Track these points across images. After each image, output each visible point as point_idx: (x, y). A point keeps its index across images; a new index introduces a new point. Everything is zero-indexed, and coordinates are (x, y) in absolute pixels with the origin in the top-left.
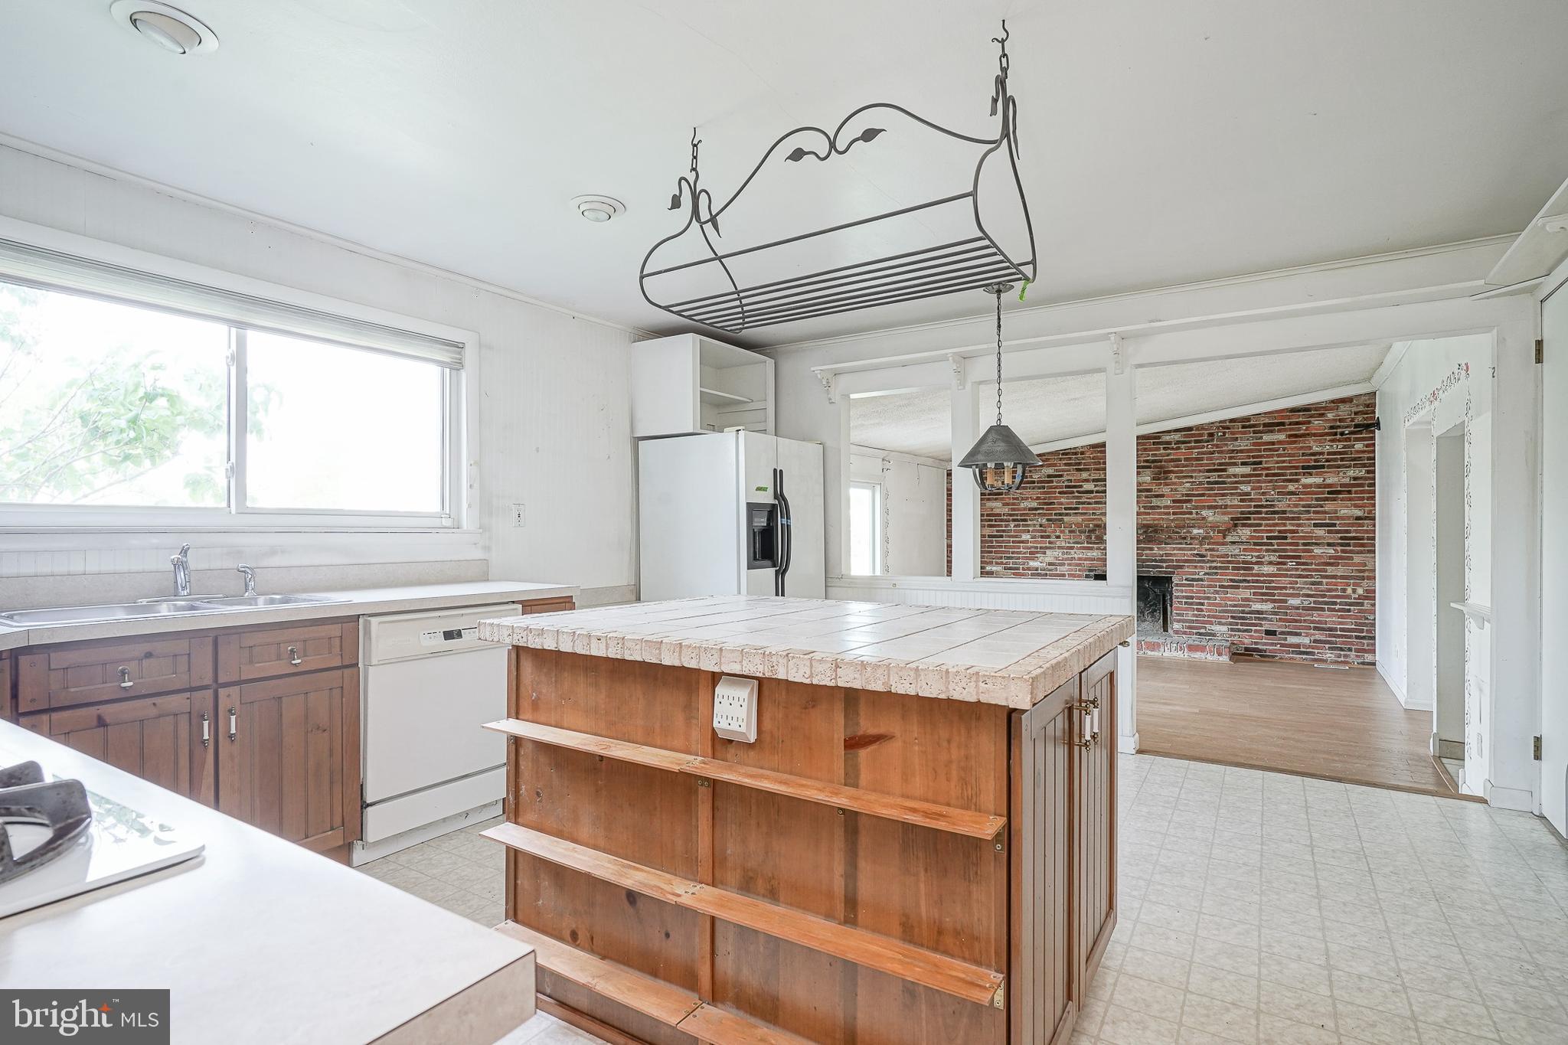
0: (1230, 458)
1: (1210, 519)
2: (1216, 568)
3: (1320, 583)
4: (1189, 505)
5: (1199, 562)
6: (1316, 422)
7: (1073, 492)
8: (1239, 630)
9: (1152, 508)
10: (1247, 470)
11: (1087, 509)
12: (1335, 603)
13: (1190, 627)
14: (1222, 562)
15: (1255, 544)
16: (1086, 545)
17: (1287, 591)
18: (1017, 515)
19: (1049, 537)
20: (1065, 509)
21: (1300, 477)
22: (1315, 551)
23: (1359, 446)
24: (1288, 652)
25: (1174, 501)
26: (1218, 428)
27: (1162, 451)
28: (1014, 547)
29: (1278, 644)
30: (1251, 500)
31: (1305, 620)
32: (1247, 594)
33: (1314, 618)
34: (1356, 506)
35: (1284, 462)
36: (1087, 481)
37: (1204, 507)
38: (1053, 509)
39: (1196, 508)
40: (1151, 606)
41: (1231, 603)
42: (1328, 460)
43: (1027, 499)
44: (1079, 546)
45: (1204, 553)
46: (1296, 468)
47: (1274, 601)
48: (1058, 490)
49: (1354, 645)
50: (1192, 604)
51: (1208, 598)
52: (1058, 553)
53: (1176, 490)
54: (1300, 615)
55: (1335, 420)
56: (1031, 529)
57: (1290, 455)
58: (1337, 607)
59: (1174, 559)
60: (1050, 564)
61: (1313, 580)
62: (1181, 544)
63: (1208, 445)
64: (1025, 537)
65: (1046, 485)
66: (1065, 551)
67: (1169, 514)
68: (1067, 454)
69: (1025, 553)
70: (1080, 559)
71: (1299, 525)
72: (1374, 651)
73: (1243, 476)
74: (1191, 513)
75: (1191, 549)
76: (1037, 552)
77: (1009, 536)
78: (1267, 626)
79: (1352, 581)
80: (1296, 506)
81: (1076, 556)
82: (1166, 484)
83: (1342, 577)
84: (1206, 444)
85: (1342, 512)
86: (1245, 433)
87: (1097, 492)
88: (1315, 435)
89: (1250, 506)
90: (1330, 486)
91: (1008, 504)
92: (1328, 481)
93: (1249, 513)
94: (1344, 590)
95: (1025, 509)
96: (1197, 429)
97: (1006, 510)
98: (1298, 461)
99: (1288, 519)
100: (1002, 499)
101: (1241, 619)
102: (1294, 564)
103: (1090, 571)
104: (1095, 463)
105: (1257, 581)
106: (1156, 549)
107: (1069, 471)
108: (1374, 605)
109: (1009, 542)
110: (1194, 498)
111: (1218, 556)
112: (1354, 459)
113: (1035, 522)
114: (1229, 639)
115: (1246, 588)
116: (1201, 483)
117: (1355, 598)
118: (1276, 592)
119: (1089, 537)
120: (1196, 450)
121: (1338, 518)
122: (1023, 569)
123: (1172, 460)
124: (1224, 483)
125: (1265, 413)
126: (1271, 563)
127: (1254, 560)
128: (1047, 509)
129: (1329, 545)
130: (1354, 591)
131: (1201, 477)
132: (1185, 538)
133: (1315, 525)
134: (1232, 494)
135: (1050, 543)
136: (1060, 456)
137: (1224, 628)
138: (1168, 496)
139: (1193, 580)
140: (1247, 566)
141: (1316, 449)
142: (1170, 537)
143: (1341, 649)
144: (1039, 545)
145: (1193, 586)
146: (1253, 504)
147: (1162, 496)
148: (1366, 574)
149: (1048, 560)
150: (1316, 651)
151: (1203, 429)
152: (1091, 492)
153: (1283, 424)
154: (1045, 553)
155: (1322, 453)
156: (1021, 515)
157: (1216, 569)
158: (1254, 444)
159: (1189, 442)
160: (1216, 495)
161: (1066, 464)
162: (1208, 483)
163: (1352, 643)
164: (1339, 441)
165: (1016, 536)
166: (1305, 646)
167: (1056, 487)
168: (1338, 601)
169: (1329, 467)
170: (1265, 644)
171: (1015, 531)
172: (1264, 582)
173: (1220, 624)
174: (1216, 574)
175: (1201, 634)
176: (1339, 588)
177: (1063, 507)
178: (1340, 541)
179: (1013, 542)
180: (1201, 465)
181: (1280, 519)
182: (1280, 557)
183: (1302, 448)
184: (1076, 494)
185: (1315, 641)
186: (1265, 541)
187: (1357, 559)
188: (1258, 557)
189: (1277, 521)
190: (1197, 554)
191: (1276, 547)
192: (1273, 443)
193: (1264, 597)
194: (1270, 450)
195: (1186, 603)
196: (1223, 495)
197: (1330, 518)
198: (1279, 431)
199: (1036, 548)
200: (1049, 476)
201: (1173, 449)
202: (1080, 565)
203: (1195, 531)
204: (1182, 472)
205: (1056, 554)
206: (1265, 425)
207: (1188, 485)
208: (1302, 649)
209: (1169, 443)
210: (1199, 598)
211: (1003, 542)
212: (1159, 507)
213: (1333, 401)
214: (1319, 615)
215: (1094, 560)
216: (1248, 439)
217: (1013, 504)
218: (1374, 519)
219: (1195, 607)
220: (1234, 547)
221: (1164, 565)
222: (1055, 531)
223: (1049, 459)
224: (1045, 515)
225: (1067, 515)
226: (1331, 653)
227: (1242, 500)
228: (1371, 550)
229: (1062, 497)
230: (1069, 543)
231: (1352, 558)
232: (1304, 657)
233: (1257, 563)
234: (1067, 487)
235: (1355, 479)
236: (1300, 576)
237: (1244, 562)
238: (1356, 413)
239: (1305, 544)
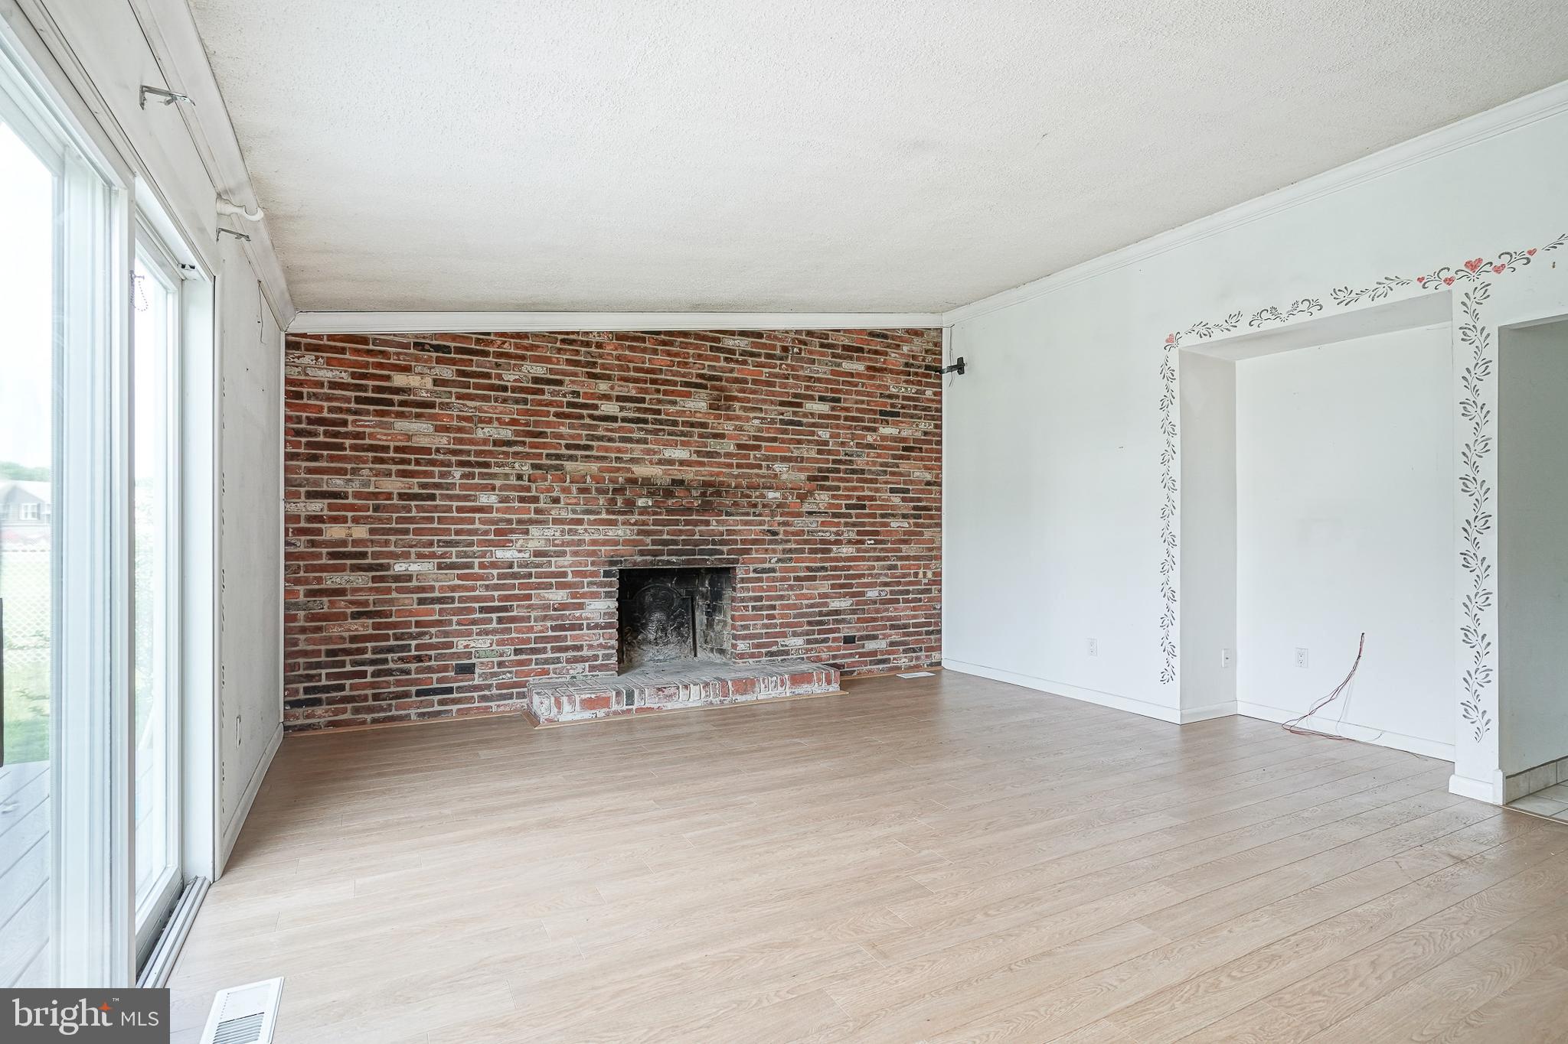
0: (807, 388)
1: (784, 477)
2: (790, 551)
3: (895, 567)
4: (758, 454)
5: (771, 542)
6: (893, 355)
7: (581, 417)
8: (816, 641)
9: (710, 454)
10: (824, 408)
11: (607, 450)
12: (907, 592)
13: (759, 646)
14: (797, 542)
15: (835, 515)
16: (604, 516)
17: (866, 580)
18: (468, 453)
19: (536, 500)
20: (568, 447)
21: (877, 425)
22: (892, 524)
23: (929, 393)
24: (865, 663)
25: (739, 446)
26: (793, 340)
27: (723, 364)
28: (462, 521)
29: (857, 653)
30: (829, 452)
31: (882, 617)
32: (824, 587)
33: (890, 614)
34: (926, 468)
35: (862, 402)
36: (606, 397)
37: (775, 459)
38: (544, 446)
39: (767, 458)
40: (676, 617)
41: (806, 602)
42: (903, 407)
43: (490, 421)
44: (592, 517)
45: (775, 528)
46: (874, 412)
47: (853, 595)
48: (553, 410)
49: (924, 643)
50: (761, 608)
51: (781, 598)
52: (552, 531)
53: (741, 429)
54: (877, 611)
55: (909, 356)
56: (498, 483)
57: (869, 394)
58: (911, 596)
59: (739, 538)
60: (538, 554)
61: (889, 563)
62: (748, 514)
63: (781, 364)
64: (485, 499)
65: (529, 397)
66: (567, 527)
67: (730, 466)
68: (572, 342)
69: (486, 533)
70: (594, 542)
71: (877, 490)
72: (939, 648)
73: (821, 416)
74: (760, 467)
75: (761, 523)
76: (512, 531)
77: (451, 498)
78: (846, 631)
79: (922, 563)
80: (874, 463)
81: (587, 538)
82: (729, 418)
83: (916, 558)
84: (778, 362)
85: (917, 474)
86: (823, 354)
87: (624, 420)
88: (891, 371)
89: (827, 461)
90: (904, 440)
91: (447, 429)
92: (904, 434)
93: (828, 470)
94: (916, 575)
95: (485, 442)
96: (769, 337)
97: (443, 441)
98: (877, 404)
99: (865, 481)
100: (433, 417)
101: (820, 623)
102: (872, 542)
103: (612, 563)
104: (621, 368)
105: (835, 568)
106: (714, 523)
107: (575, 374)
108: (940, 591)
109: (449, 509)
110: (763, 444)
111: (793, 534)
112: (925, 409)
113: (507, 470)
114: (804, 656)
115: (824, 578)
116: (773, 422)
117: (925, 584)
118: (854, 582)
119: (613, 501)
120: (767, 370)
121: (912, 482)
122: (482, 566)
123: (736, 380)
124: (800, 424)
125: (846, 331)
126: (850, 542)
127: (833, 538)
128: (533, 446)
129: (904, 516)
130: (925, 574)
131: (773, 412)
132: (755, 506)
133: (892, 491)
134: (809, 442)
135: (537, 511)
136: (558, 345)
137: (799, 642)
138: (731, 438)
139: (764, 571)
140: (823, 548)
141: (893, 391)
142: (735, 504)
143: (914, 650)
144: (513, 517)
145: (760, 580)
146: (831, 457)
147: (721, 436)
148: (934, 553)
149: (534, 545)
150: (891, 657)
151: (776, 338)
152: (614, 419)
153: (861, 350)
154: (527, 532)
155: (897, 397)
156: (478, 453)
157: (792, 553)
158: (833, 372)
159: (759, 355)
160: (791, 441)
161: (569, 362)
162: (782, 422)
163: (922, 641)
164: (912, 383)
165: (466, 498)
166: (883, 653)
167: (550, 404)
168: (911, 588)
169: (905, 415)
170: (844, 656)
171: (463, 487)
172: (842, 569)
173: (795, 634)
174: (791, 559)
175: (771, 654)
176: (912, 571)
177: (563, 442)
178: (912, 512)
179: (460, 510)
180: (773, 394)
181: (860, 480)
182: (859, 533)
183: (879, 387)
184: (587, 421)
185: (892, 644)
186: (844, 510)
187: (928, 533)
188: (837, 534)
189: (855, 484)
190: (768, 531)
191: (854, 519)
192: (852, 375)
193: (842, 591)
194: (850, 383)
195: (754, 608)
196: (799, 442)
197: (905, 483)
198: (859, 359)
199: (509, 521)
200: (536, 380)
201: (737, 362)
202: (593, 553)
203: (771, 495)
204: (748, 401)
205: (549, 533)
206: (845, 348)
207: (756, 422)
208: (879, 657)
209: (732, 352)
210: (769, 598)
211: (435, 509)
212: (718, 454)
213: (908, 331)
214: (896, 609)
215: (616, 543)
216: (827, 364)
217: (460, 430)
218: (940, 485)
219: (765, 613)
220: (811, 519)
221: (725, 548)
222: (550, 490)
223: (538, 346)
224: (527, 456)
225: (571, 458)
226: (906, 657)
227: (820, 452)
228: (938, 523)
229: (563, 424)
230: (574, 512)
231: (921, 534)
232: (881, 666)
233: (837, 542)
234: (570, 405)
235: (926, 433)
236: (878, 559)
237: (823, 542)
238: (927, 351)
239: (883, 516)
